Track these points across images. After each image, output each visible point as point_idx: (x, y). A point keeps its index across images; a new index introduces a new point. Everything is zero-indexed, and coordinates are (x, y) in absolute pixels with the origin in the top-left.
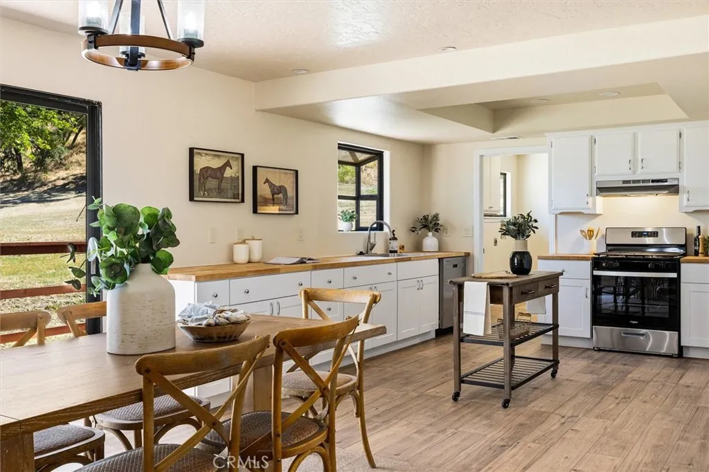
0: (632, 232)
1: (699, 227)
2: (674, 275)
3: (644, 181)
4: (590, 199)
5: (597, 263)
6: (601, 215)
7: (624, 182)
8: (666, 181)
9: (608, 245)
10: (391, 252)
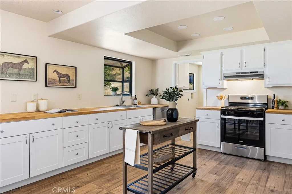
0: (241, 97)
1: (274, 95)
2: (262, 119)
3: (246, 73)
4: (221, 82)
5: (224, 111)
6: (226, 89)
7: (237, 73)
8: (257, 72)
9: (229, 103)
10: (134, 104)
